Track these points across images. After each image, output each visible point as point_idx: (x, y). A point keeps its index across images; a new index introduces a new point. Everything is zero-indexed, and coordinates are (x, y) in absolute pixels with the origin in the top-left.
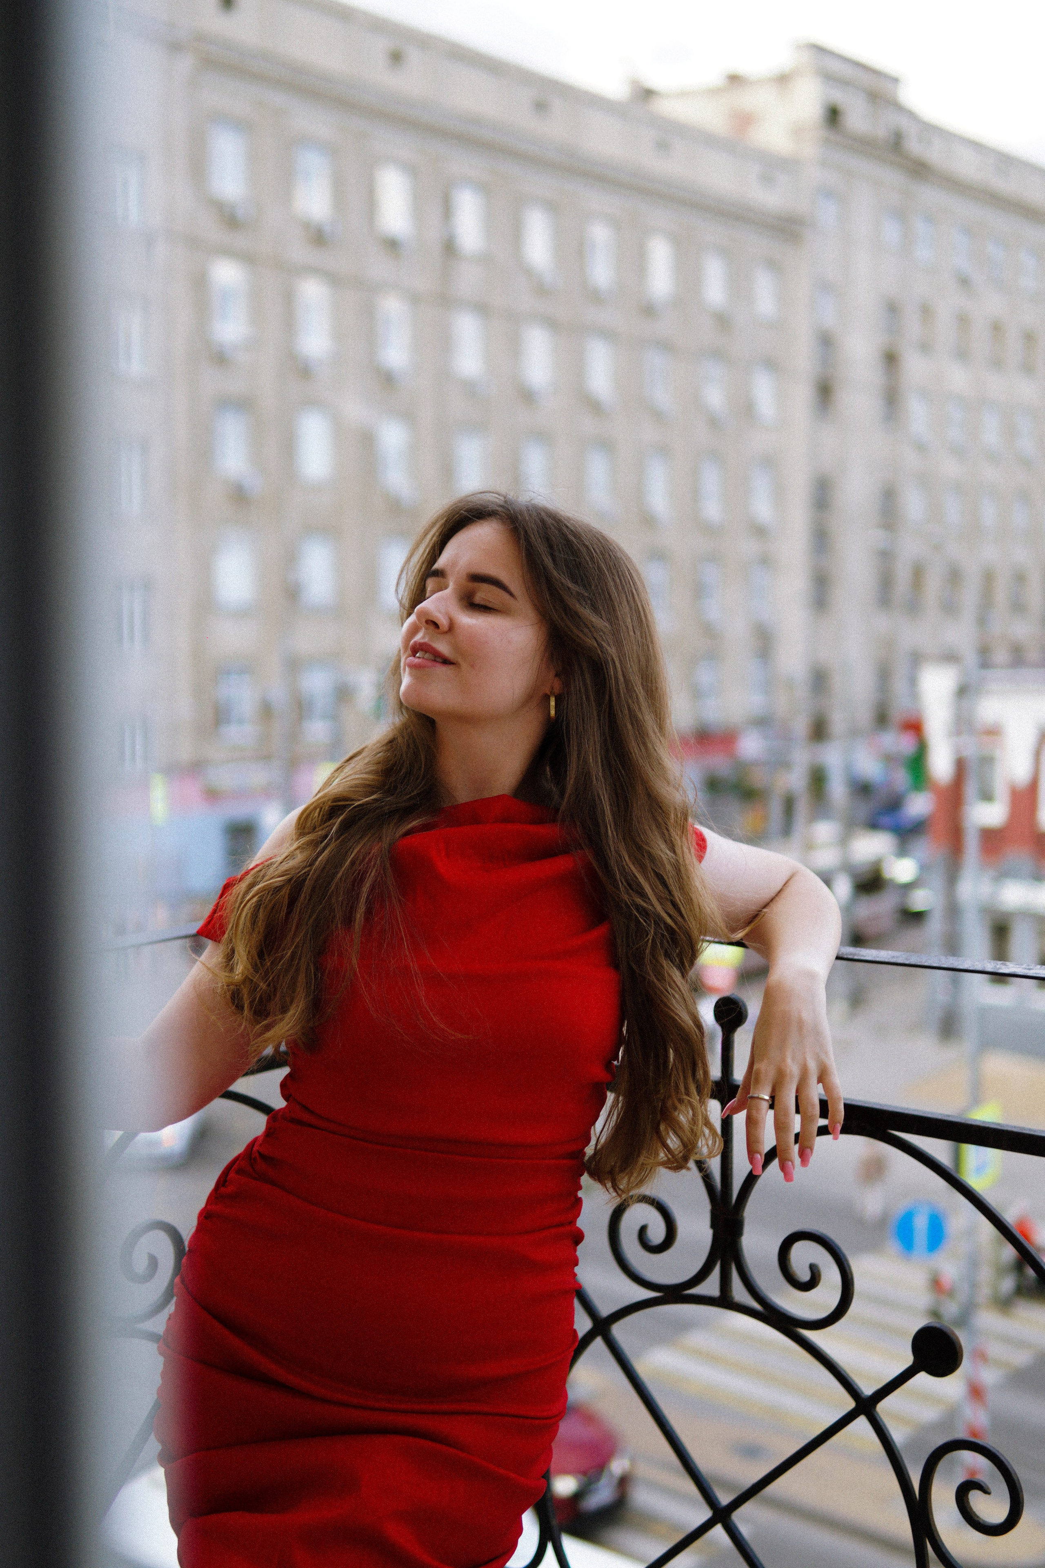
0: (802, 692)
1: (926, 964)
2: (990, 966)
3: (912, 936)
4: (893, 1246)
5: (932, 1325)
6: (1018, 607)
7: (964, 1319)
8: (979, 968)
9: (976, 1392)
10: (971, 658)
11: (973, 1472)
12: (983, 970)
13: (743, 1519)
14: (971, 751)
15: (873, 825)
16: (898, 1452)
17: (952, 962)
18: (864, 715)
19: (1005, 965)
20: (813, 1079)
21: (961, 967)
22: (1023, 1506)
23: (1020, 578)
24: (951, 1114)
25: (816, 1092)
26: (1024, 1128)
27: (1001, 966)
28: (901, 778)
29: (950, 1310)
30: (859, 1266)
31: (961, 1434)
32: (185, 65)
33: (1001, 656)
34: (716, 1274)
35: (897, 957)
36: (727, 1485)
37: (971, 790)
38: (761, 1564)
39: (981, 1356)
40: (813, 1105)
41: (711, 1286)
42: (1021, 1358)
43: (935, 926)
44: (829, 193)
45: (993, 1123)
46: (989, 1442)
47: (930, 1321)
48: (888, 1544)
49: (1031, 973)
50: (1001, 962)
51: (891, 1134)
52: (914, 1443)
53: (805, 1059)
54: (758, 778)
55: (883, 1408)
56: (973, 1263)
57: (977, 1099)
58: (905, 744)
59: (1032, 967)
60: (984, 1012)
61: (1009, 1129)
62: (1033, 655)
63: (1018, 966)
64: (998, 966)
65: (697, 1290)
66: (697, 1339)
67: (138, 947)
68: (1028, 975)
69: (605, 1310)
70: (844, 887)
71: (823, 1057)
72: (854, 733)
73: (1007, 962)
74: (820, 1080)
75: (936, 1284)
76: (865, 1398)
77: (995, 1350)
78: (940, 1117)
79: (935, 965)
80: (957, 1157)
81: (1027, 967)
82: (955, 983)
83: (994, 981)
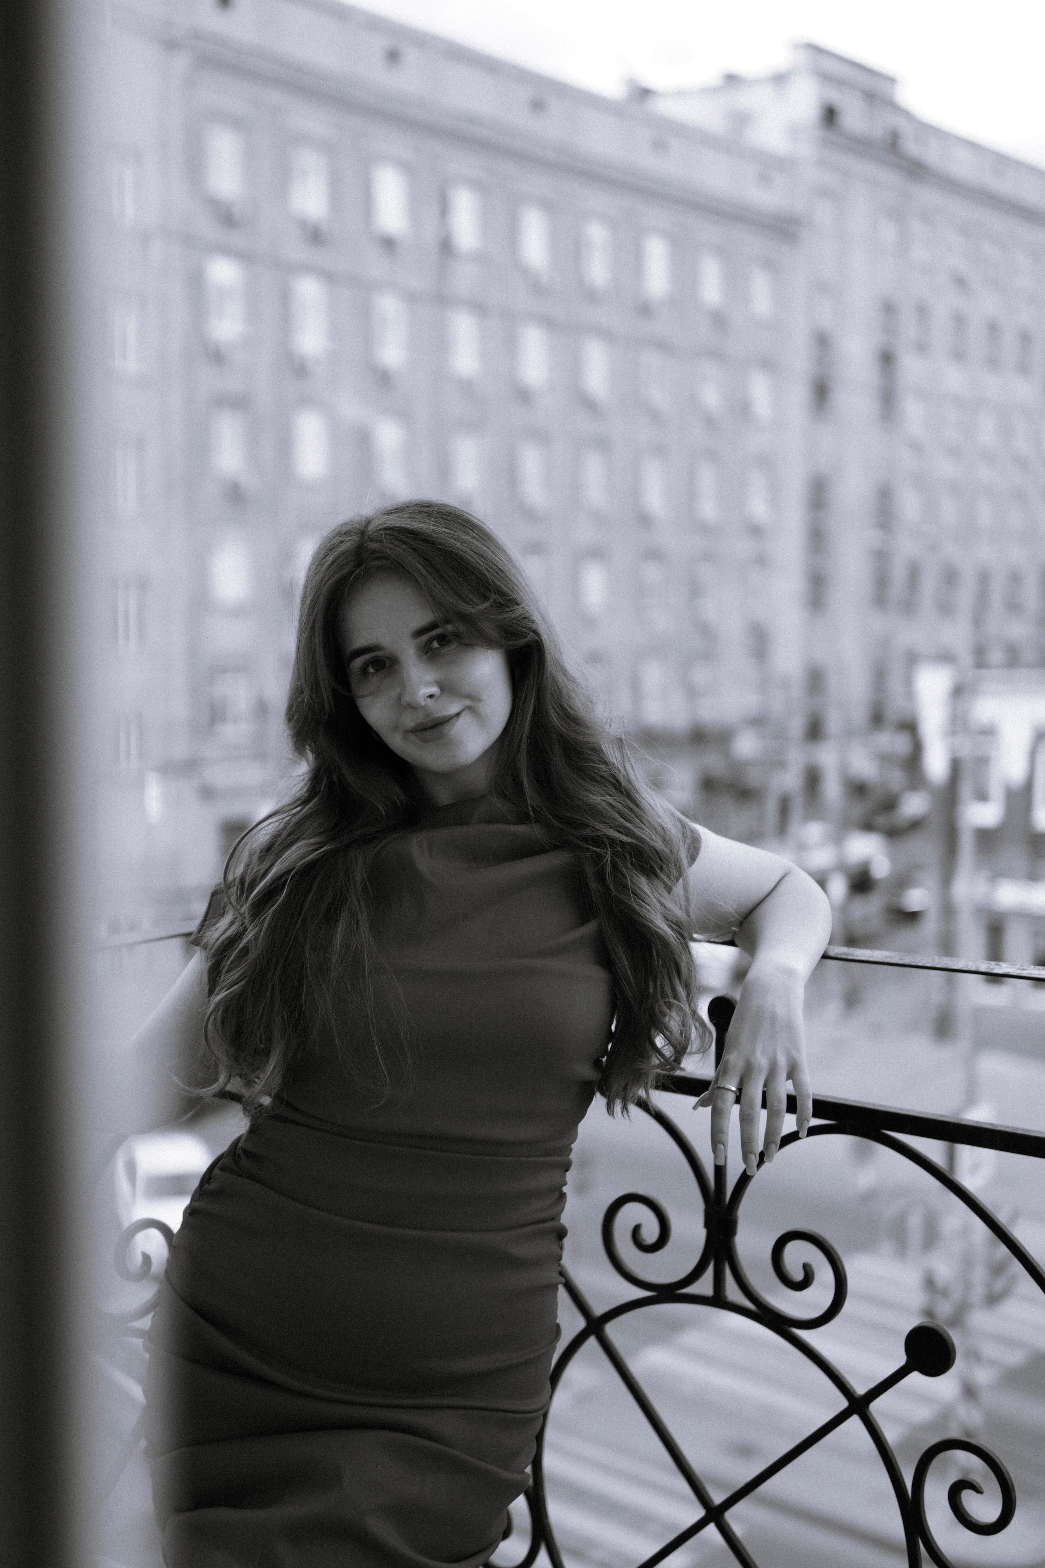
0: (797, 691)
1: (920, 964)
2: (983, 968)
3: (907, 935)
4: (887, 1247)
5: (924, 1324)
6: (1013, 607)
7: (958, 1319)
8: (973, 968)
9: (970, 1392)
10: (966, 659)
11: (967, 1471)
12: (976, 970)
13: (735, 1517)
14: (966, 749)
15: (868, 827)
16: (891, 1451)
17: (946, 962)
18: (859, 714)
19: (998, 965)
20: (782, 1074)
21: (955, 967)
22: (1015, 1505)
23: (1015, 578)
24: (945, 1114)
25: (785, 1088)
26: (1018, 1129)
27: (995, 966)
28: (896, 778)
29: (944, 1309)
30: (853, 1267)
31: (954, 1433)
32: (181, 62)
33: (996, 656)
34: (709, 1273)
35: (890, 957)
36: (720, 1484)
37: (966, 789)
38: (755, 1564)
39: (975, 1356)
40: (779, 1101)
41: (704, 1286)
42: (1015, 1358)
43: (930, 926)
44: (824, 192)
45: (987, 1123)
46: (983, 1441)
47: (924, 1321)
48: (880, 1543)
49: (1025, 973)
50: (995, 962)
51: (884, 1134)
52: (907, 1443)
53: (775, 1054)
54: (753, 778)
55: (876, 1407)
56: (967, 1263)
57: (971, 1099)
58: (900, 744)
59: (1025, 968)
60: (979, 1012)
61: (1003, 1129)
62: (1028, 655)
63: (1011, 966)
64: (992, 967)
65: (690, 1290)
66: (692, 1338)
67: (131, 946)
68: (1021, 975)
69: (599, 1309)
70: (839, 887)
71: (795, 1054)
72: (849, 733)
73: (1000, 963)
74: (790, 1076)
75: (930, 1283)
76: (858, 1397)
77: (989, 1350)
78: (933, 1117)
79: (928, 965)
80: (951, 1157)
81: (1021, 968)
82: (950, 983)
83: (988, 981)
